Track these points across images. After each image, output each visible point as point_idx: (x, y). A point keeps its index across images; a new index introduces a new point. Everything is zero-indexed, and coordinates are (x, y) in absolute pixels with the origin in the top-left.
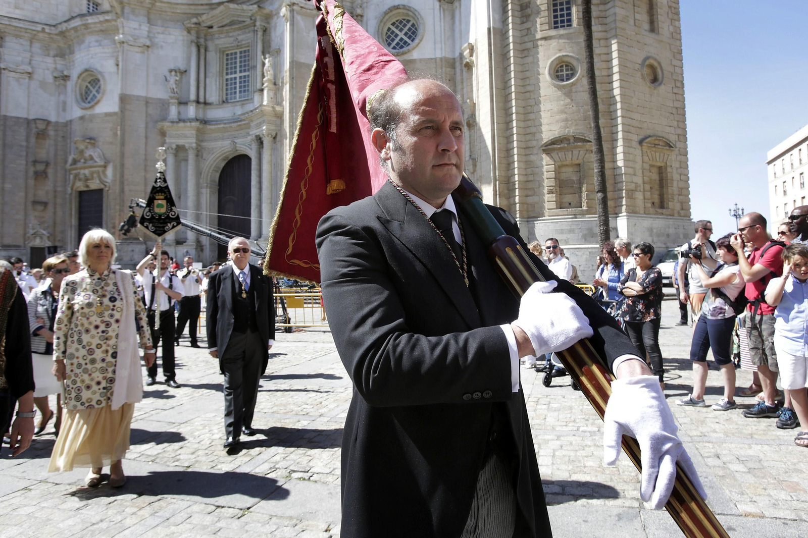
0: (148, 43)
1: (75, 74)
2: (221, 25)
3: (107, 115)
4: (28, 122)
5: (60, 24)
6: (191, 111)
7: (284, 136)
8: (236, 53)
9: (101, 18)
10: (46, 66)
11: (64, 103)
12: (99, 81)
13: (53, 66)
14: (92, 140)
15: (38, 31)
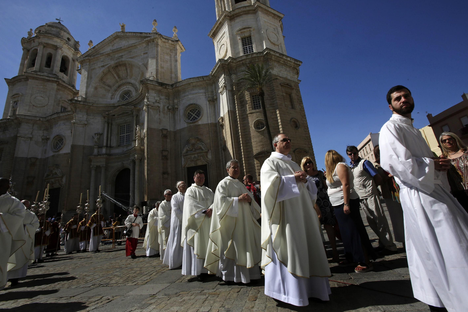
0: (86, 123)
1: (52, 137)
2: (118, 114)
3: (65, 154)
4: (27, 159)
5: (48, 117)
6: (104, 151)
7: (144, 159)
8: (125, 125)
9: (66, 114)
10: (39, 134)
11: (46, 150)
12: (63, 140)
13: (43, 134)
14: (57, 166)
15: (37, 120)
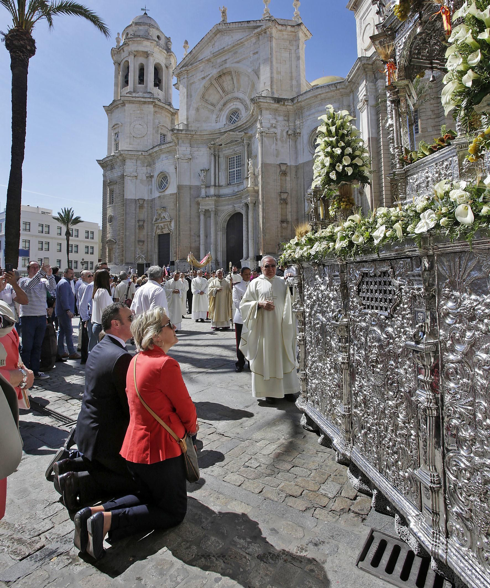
0: (190, 157)
1: (156, 174)
2: (226, 143)
3: (171, 195)
4: (136, 201)
5: (149, 150)
6: (212, 191)
7: (259, 203)
8: (234, 158)
9: (168, 145)
10: (143, 171)
11: (151, 189)
12: (167, 177)
13: (146, 171)
14: (164, 208)
15: (140, 155)
